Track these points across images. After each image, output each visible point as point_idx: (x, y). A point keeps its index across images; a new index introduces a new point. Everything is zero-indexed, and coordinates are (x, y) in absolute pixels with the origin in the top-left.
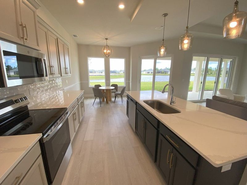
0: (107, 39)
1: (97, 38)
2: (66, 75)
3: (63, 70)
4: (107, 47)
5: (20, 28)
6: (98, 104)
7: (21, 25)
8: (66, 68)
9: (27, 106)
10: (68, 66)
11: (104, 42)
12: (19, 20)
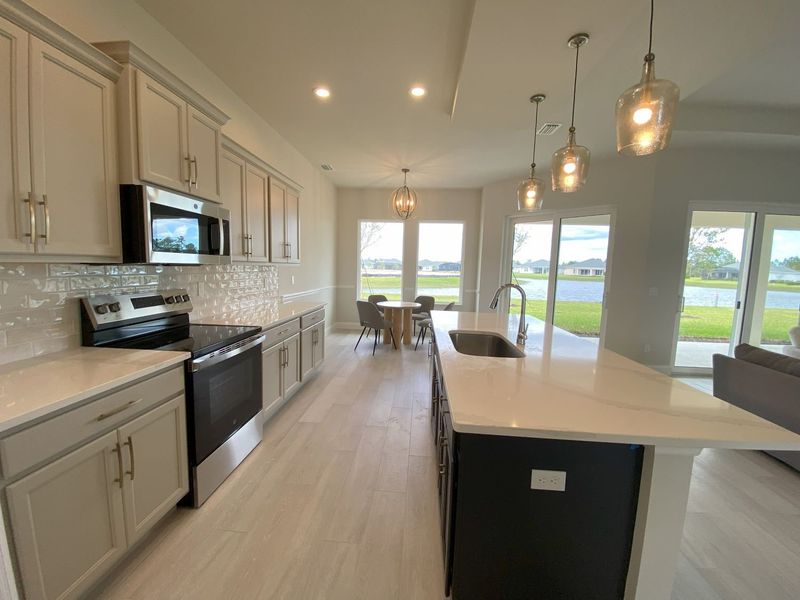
0: (405, 171)
1: (377, 170)
2: (285, 260)
3: (277, 250)
4: (406, 191)
5: (186, 163)
6: (367, 347)
7: (187, 159)
8: (285, 245)
9: (186, 315)
10: (292, 239)
11: (398, 179)
12: (185, 150)
